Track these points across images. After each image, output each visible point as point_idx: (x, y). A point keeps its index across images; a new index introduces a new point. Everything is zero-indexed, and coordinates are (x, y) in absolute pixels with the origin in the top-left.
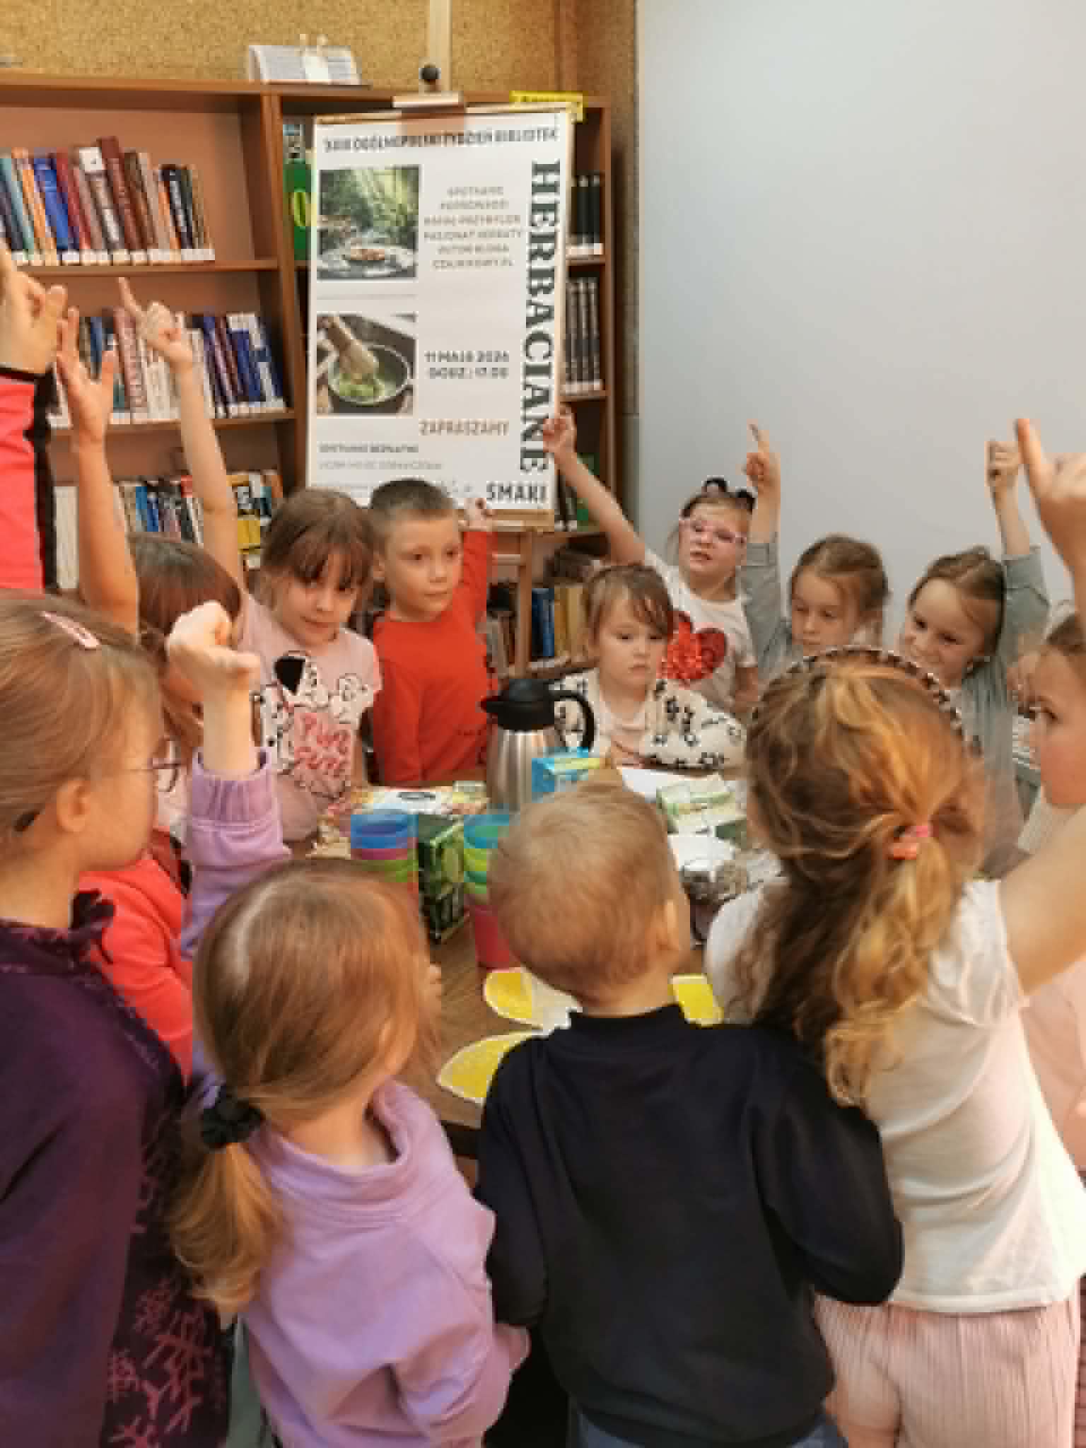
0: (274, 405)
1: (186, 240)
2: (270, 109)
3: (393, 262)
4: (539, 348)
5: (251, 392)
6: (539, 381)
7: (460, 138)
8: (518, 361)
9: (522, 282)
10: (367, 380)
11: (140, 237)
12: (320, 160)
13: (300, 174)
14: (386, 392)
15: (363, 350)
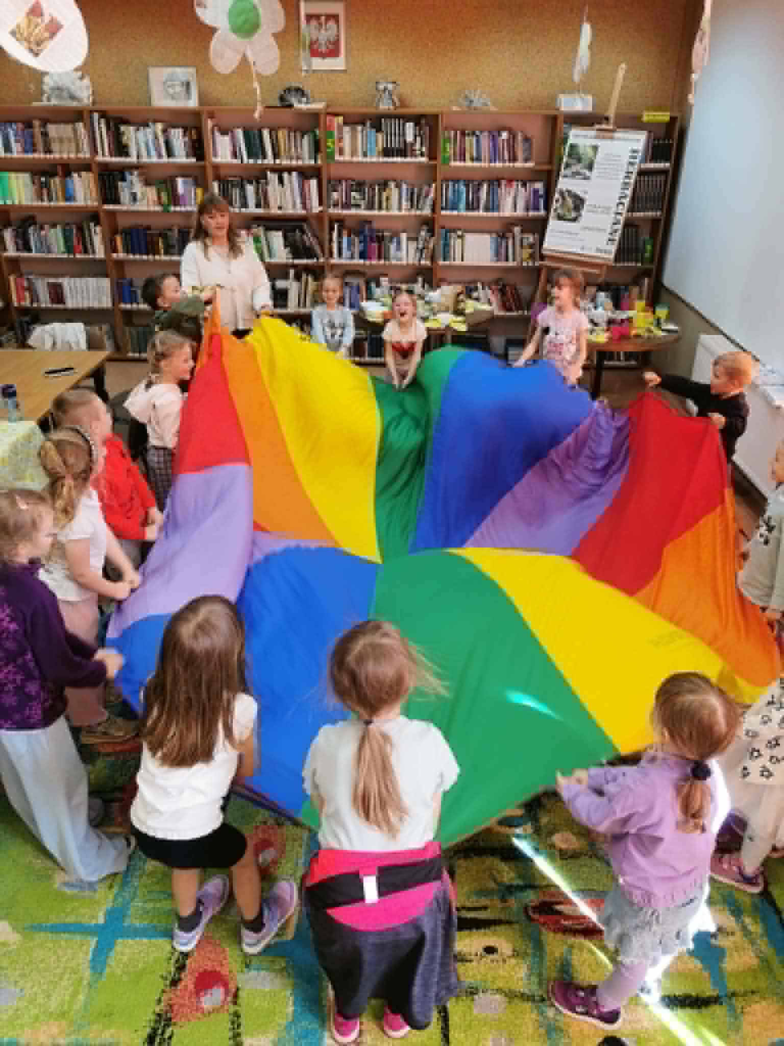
0: (542, 212)
1: (526, 160)
2: (560, 120)
3: (584, 174)
4: (621, 207)
5: (537, 208)
6: (619, 217)
7: (612, 138)
8: (614, 209)
9: (620, 186)
10: (569, 211)
11: (513, 159)
12: (571, 141)
13: (565, 139)
14: (573, 215)
15: (570, 201)
